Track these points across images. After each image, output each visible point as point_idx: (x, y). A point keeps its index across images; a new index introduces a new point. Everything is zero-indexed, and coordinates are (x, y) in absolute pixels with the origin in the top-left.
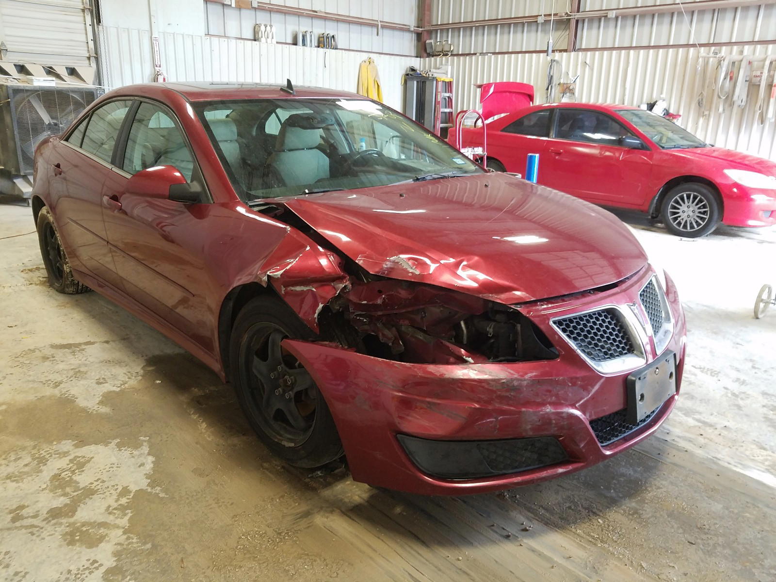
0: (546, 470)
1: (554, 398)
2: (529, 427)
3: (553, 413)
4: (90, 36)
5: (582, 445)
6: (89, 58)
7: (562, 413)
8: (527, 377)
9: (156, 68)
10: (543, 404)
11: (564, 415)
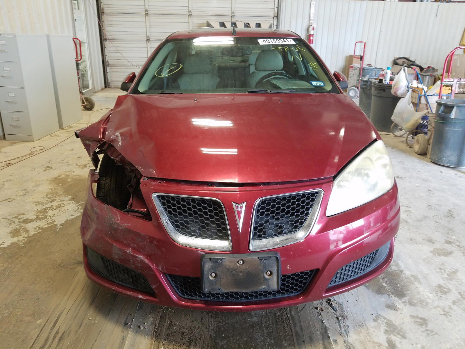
0: (133, 292)
1: (135, 245)
2: (117, 257)
3: (131, 255)
4: (276, 5)
5: (154, 287)
6: (274, 17)
7: (137, 257)
8: (124, 225)
9: (310, 22)
10: (128, 246)
11: (138, 259)
